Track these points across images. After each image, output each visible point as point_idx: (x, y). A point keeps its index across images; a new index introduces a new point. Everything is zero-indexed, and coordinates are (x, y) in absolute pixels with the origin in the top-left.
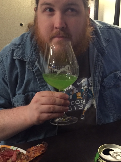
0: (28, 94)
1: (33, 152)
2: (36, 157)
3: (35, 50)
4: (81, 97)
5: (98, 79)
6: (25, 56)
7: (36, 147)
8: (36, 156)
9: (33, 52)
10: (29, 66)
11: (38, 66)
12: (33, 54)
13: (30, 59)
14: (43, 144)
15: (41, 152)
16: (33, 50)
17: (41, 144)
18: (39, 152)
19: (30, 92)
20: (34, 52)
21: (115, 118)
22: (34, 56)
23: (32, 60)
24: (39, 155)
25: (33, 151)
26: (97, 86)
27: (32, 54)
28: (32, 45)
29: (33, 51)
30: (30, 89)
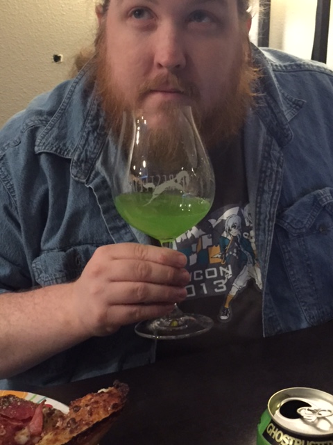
0: (75, 250)
1: (88, 408)
2: (97, 423)
3: (95, 128)
5: (268, 209)
6: (67, 145)
7: (97, 395)
8: (97, 420)
9: (88, 134)
10: (78, 172)
11: (104, 173)
12: (90, 138)
13: (81, 153)
14: (117, 387)
15: (109, 409)
16: (91, 129)
17: (110, 389)
18: (105, 407)
19: (80, 244)
20: (91, 135)
21: (313, 317)
22: (92, 144)
23: (86, 155)
24: (104, 417)
25: (87, 405)
26: (267, 229)
27: (87, 140)
28: (88, 115)
29: (89, 132)
30: (81, 237)
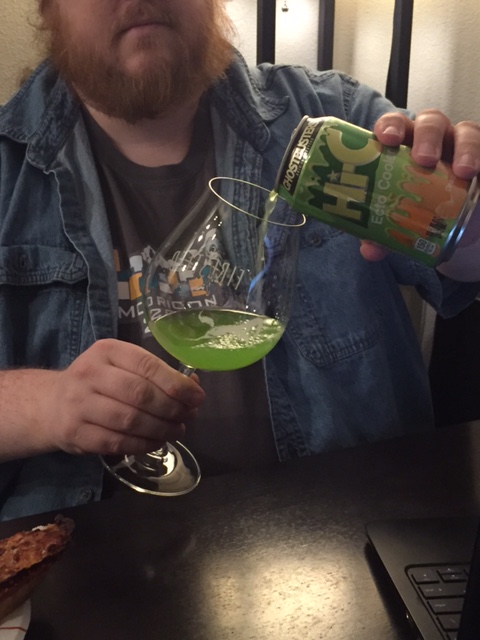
0: (21, 249)
1: (15, 551)
2: (24, 570)
3: (59, 118)
4: (204, 292)
6: (23, 130)
7: (29, 535)
8: (25, 566)
9: (50, 122)
10: (36, 157)
12: (52, 126)
13: (41, 139)
14: (59, 523)
15: (44, 552)
16: (53, 116)
17: (50, 526)
19: (26, 243)
20: (53, 122)
22: (55, 132)
23: (47, 143)
24: (34, 562)
25: (13, 548)
26: (250, 247)
27: (48, 127)
28: (51, 102)
29: (52, 119)
30: (29, 236)
